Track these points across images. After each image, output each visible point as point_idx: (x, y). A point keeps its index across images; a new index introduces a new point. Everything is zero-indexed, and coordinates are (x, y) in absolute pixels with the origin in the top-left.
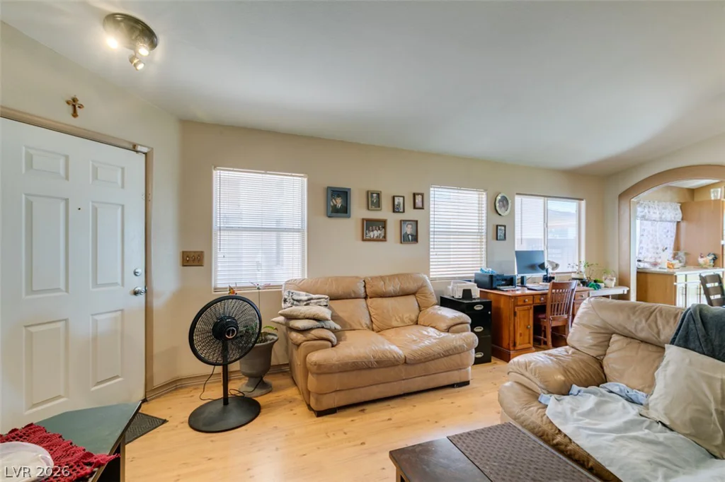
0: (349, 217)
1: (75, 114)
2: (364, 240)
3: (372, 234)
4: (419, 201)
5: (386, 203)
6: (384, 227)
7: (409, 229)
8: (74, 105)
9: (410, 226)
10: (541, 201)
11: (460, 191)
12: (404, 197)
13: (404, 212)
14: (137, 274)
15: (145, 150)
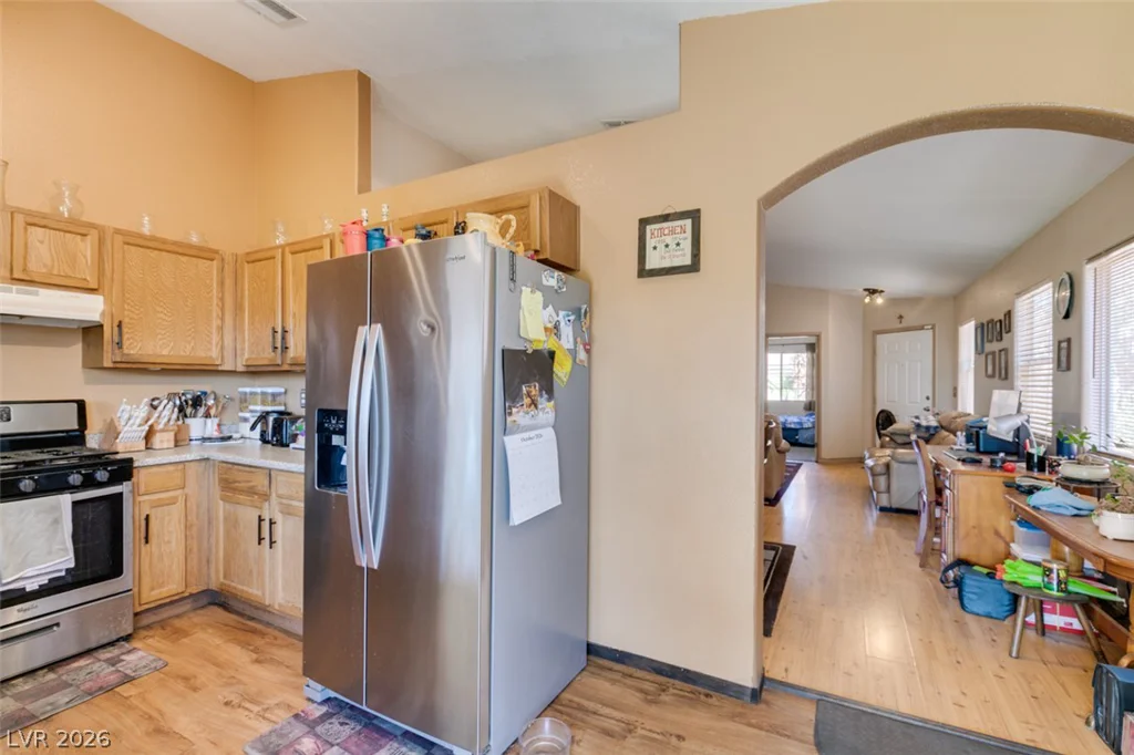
0: (983, 352)
1: (901, 322)
2: (986, 377)
3: (989, 369)
4: (1008, 322)
5: (995, 332)
6: (993, 361)
7: (1004, 362)
9: (1004, 357)
12: (1001, 321)
13: (1001, 339)
14: (928, 398)
15: (930, 327)
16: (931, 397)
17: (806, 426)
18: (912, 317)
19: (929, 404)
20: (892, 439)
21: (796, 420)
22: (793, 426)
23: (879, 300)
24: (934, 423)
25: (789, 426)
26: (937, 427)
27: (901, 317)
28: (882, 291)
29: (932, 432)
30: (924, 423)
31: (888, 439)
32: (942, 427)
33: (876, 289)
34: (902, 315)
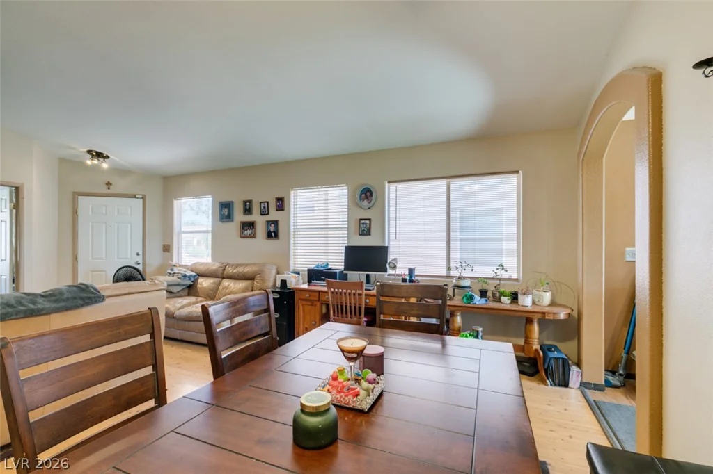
0: (232, 221)
1: (109, 189)
2: (241, 237)
3: (246, 232)
4: (281, 204)
5: (256, 209)
6: (253, 227)
7: (272, 228)
8: (109, 184)
9: (273, 225)
10: (444, 183)
11: (321, 190)
12: (268, 202)
13: (268, 214)
14: (138, 254)
15: (141, 197)
16: (141, 253)
18: (120, 185)
19: (140, 259)
23: (105, 166)
28: (108, 157)
30: (186, 274)
32: (199, 275)
33: (102, 154)
34: (111, 182)
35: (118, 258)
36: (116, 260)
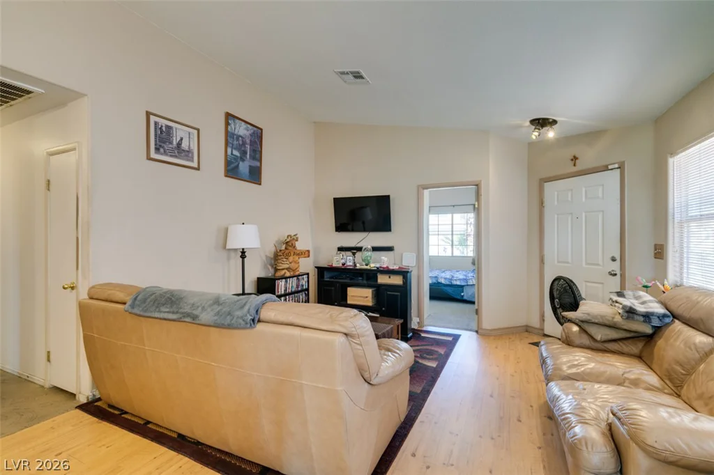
1: (574, 165)
14: (614, 259)
15: (616, 166)
16: (618, 258)
17: (470, 283)
18: (589, 157)
19: (615, 267)
20: (583, 330)
21: (461, 277)
22: (458, 283)
23: (551, 134)
24: (659, 310)
25: (455, 283)
26: (664, 316)
27: (575, 158)
28: (555, 122)
29: (656, 322)
30: (641, 309)
31: (575, 328)
32: (675, 317)
33: (548, 119)
34: (577, 156)
35: (587, 264)
36: (584, 265)
